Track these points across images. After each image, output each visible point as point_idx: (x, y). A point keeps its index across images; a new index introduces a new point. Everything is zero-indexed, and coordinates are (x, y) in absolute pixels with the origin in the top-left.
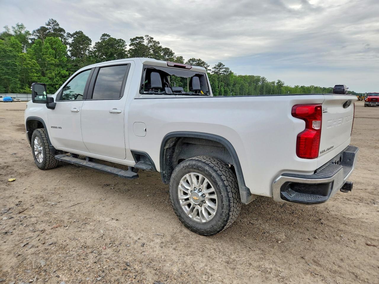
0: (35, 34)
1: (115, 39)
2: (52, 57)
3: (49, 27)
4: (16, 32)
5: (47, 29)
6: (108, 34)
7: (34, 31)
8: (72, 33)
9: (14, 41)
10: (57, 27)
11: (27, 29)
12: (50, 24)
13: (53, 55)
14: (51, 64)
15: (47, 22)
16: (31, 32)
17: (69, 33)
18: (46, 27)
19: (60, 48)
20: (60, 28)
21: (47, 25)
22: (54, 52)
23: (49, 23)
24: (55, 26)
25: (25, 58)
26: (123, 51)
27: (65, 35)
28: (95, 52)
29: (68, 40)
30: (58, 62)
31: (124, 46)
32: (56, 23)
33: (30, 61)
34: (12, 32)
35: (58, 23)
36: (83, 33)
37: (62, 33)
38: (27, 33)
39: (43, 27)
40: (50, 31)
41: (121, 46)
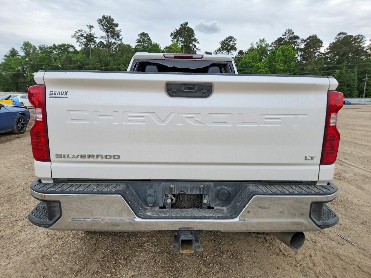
0: (273, 45)
1: (351, 37)
2: (281, 64)
3: (285, 37)
4: (258, 47)
5: (283, 39)
6: (344, 32)
7: (272, 43)
8: (305, 38)
9: (254, 54)
10: (292, 36)
11: (267, 42)
12: (287, 34)
13: (283, 62)
14: (280, 70)
15: (284, 33)
16: (270, 45)
17: (303, 39)
18: (283, 38)
19: (291, 54)
20: (295, 36)
21: (284, 35)
22: (284, 58)
23: (285, 33)
24: (290, 35)
25: (260, 67)
26: (360, 48)
27: (299, 41)
28: (327, 53)
29: (301, 46)
30: (287, 67)
31: (362, 42)
32: (292, 32)
33: (263, 69)
34: (255, 47)
35: (294, 32)
36: (316, 36)
37: (296, 40)
38: (267, 46)
39: (280, 38)
40: (285, 41)
41: (359, 43)
